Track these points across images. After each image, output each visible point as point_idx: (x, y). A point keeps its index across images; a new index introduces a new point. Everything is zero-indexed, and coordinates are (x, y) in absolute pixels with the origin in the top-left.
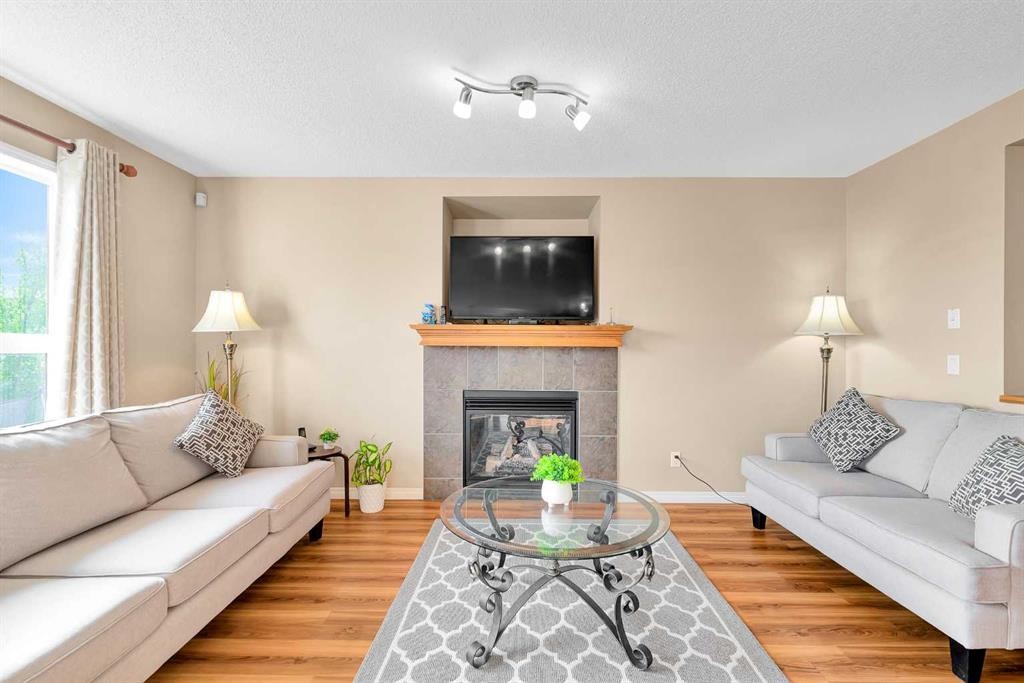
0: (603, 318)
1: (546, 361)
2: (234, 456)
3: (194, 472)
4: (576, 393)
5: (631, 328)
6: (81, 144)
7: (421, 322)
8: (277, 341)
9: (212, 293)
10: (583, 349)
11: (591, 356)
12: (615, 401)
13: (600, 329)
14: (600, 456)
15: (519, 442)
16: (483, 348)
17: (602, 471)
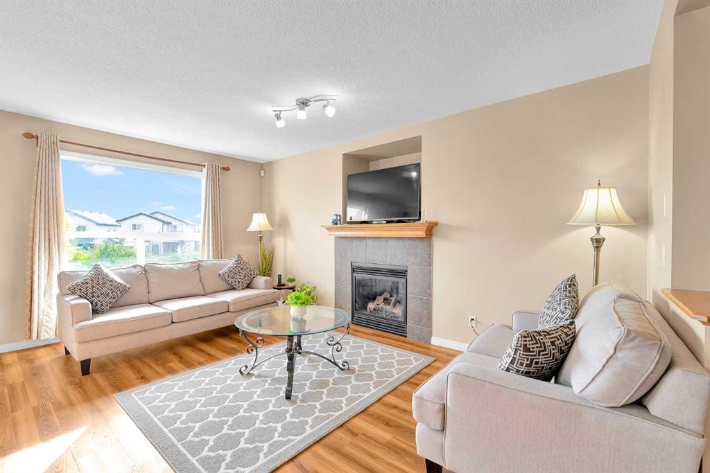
1: (390, 245)
2: (239, 282)
3: (227, 287)
4: (406, 267)
5: (436, 225)
7: (331, 224)
8: (285, 234)
9: (254, 214)
10: (410, 238)
12: (430, 273)
13: (421, 225)
14: (420, 310)
15: (391, 296)
16: (359, 238)
17: (421, 320)
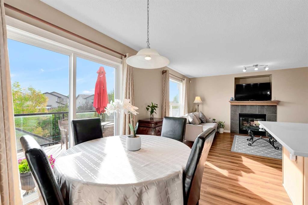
0: (273, 99)
1: (258, 108)
4: (266, 115)
5: (280, 101)
6: (185, 79)
7: (230, 100)
9: (196, 97)
10: (267, 106)
11: (270, 107)
12: (276, 116)
13: (272, 102)
16: (243, 105)
